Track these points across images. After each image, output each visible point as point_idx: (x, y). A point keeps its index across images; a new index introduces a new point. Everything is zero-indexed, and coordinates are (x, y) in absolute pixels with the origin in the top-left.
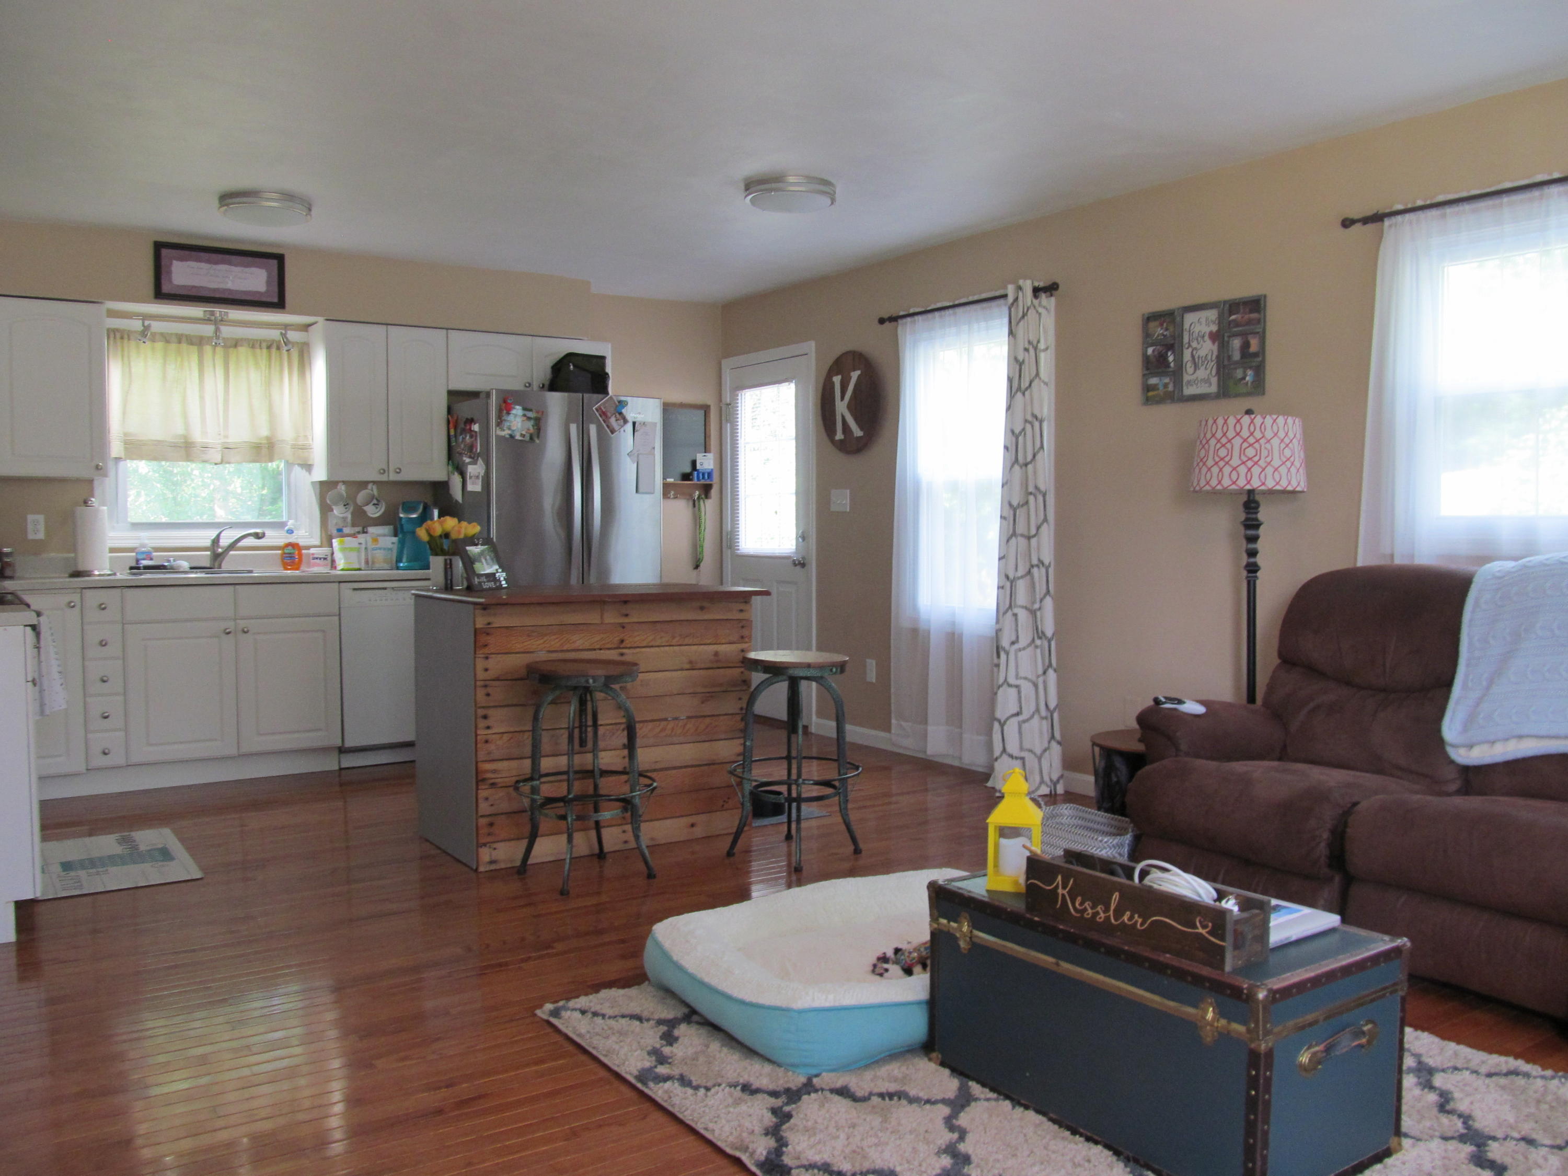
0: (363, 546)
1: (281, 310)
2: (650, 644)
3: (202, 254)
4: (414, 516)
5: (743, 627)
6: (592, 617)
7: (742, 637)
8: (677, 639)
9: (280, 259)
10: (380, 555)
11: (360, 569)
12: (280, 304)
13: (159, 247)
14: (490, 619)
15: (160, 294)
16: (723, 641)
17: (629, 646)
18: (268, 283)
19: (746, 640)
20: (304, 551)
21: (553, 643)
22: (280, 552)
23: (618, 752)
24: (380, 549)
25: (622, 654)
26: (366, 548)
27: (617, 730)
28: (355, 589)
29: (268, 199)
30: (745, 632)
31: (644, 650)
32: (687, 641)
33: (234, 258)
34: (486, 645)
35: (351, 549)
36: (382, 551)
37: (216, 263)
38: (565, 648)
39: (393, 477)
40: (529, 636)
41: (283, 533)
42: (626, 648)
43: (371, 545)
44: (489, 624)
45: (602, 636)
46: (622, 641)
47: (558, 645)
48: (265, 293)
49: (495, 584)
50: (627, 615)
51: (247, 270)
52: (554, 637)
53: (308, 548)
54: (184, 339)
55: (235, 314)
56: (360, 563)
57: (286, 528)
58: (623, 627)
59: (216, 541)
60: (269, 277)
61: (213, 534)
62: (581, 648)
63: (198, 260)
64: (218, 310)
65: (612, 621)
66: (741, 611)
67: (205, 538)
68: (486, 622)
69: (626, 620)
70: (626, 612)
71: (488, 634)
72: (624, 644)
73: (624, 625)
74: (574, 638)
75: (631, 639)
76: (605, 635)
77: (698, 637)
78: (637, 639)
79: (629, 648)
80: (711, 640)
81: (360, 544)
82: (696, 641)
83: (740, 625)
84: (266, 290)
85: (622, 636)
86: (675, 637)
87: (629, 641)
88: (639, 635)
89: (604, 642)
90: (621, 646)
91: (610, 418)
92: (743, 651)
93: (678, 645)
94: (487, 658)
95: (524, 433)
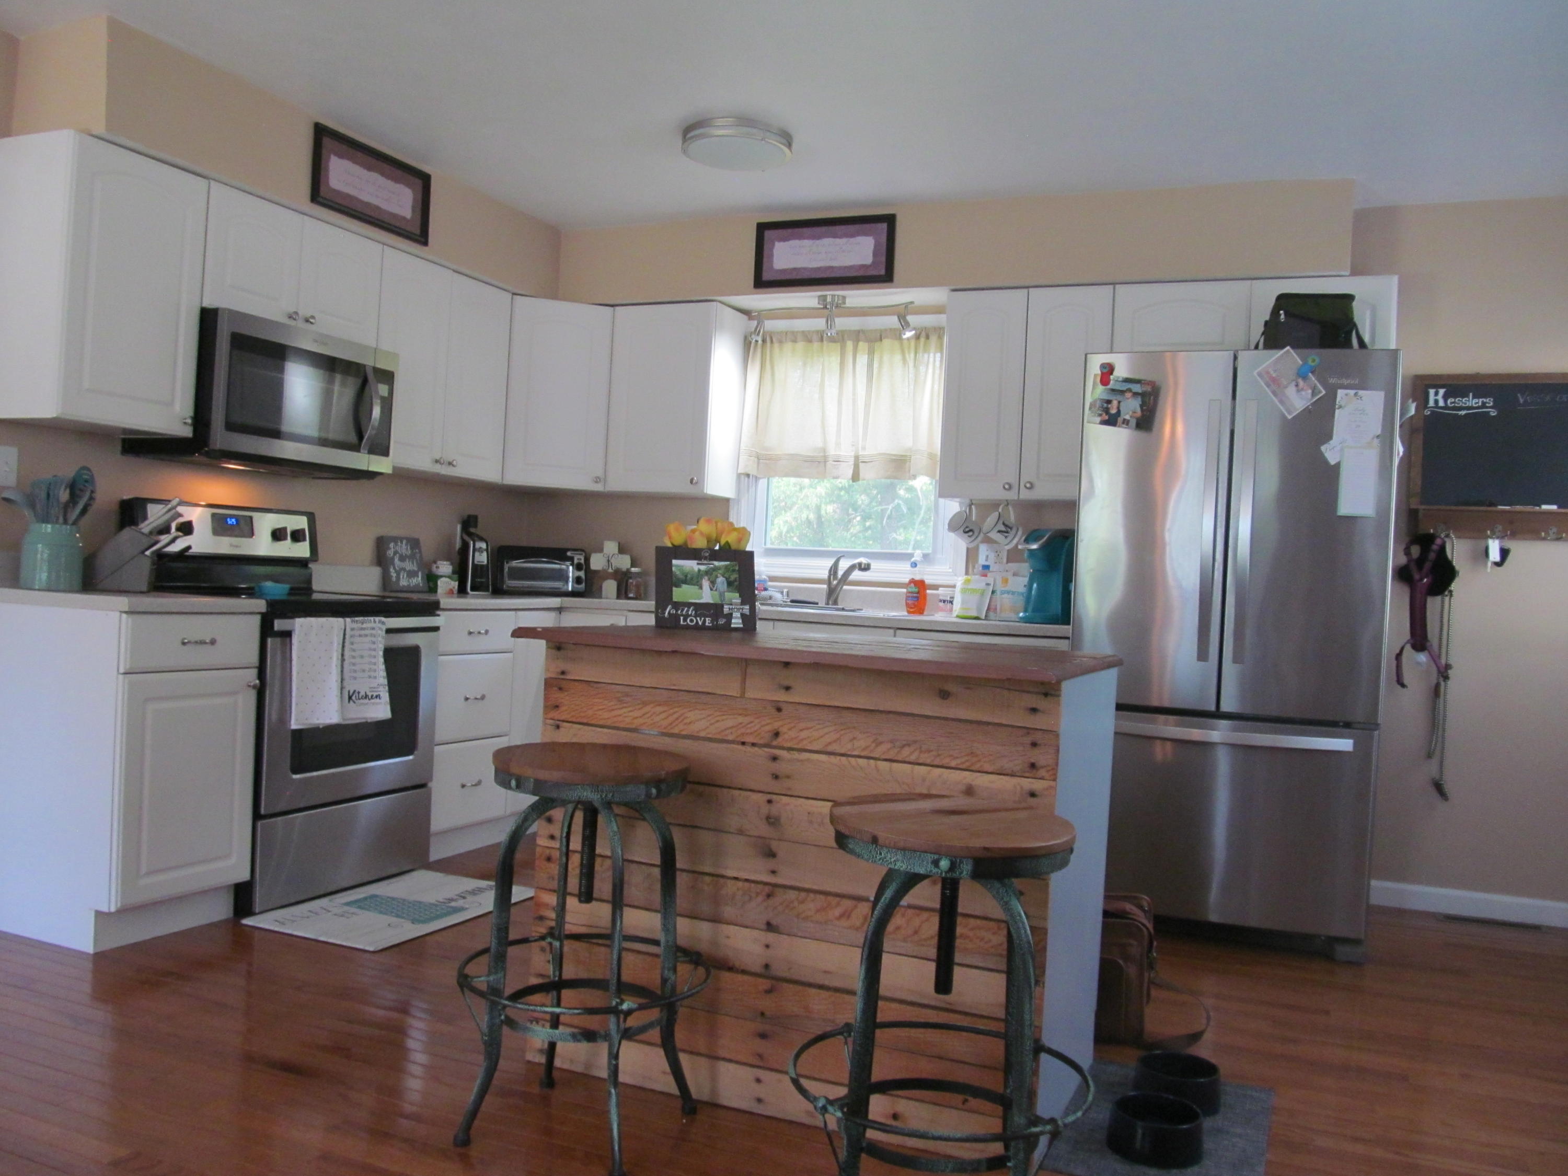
0: (991, 589)
1: (890, 285)
2: (830, 749)
4: (1035, 547)
5: (1034, 745)
6: (728, 684)
7: (1033, 766)
8: (884, 747)
9: (890, 220)
10: (1006, 602)
11: (977, 618)
12: (886, 277)
13: (762, 228)
14: (563, 666)
15: (761, 282)
16: (987, 767)
17: (788, 745)
18: (875, 254)
19: (1042, 772)
20: (928, 591)
21: (657, 719)
22: (904, 590)
23: (756, 933)
24: (1008, 592)
25: (775, 759)
26: (993, 592)
27: (758, 894)
29: (720, 127)
30: (1041, 757)
31: (816, 757)
32: (906, 752)
33: (838, 228)
34: (557, 707)
35: (973, 591)
36: (1010, 596)
37: (819, 237)
38: (676, 731)
39: (1025, 495)
40: (620, 701)
41: (906, 566)
42: (783, 748)
43: (999, 588)
44: (563, 673)
45: (740, 719)
46: (777, 734)
47: (665, 723)
48: (871, 265)
49: (715, 617)
50: (788, 688)
51: (852, 240)
52: (659, 709)
53: (936, 587)
55: (853, 296)
56: (979, 609)
57: (913, 560)
58: (779, 710)
59: (834, 570)
60: (876, 245)
61: (829, 563)
62: (702, 734)
63: (800, 237)
64: (830, 294)
65: (759, 695)
66: (1034, 710)
67: (820, 568)
68: (559, 670)
69: (782, 696)
70: (786, 683)
71: (560, 689)
72: (779, 741)
73: (781, 705)
74: (692, 715)
75: (792, 734)
76: (747, 719)
77: (929, 751)
78: (804, 734)
79: (790, 749)
80: (959, 761)
81: (988, 584)
82: (925, 758)
83: (1028, 740)
84: (873, 262)
85: (776, 725)
86: (881, 743)
87: (789, 736)
88: (808, 729)
89: (743, 730)
90: (774, 743)
91: (1286, 387)
92: (1033, 795)
93: (886, 760)
94: (558, 727)
95: (1127, 417)
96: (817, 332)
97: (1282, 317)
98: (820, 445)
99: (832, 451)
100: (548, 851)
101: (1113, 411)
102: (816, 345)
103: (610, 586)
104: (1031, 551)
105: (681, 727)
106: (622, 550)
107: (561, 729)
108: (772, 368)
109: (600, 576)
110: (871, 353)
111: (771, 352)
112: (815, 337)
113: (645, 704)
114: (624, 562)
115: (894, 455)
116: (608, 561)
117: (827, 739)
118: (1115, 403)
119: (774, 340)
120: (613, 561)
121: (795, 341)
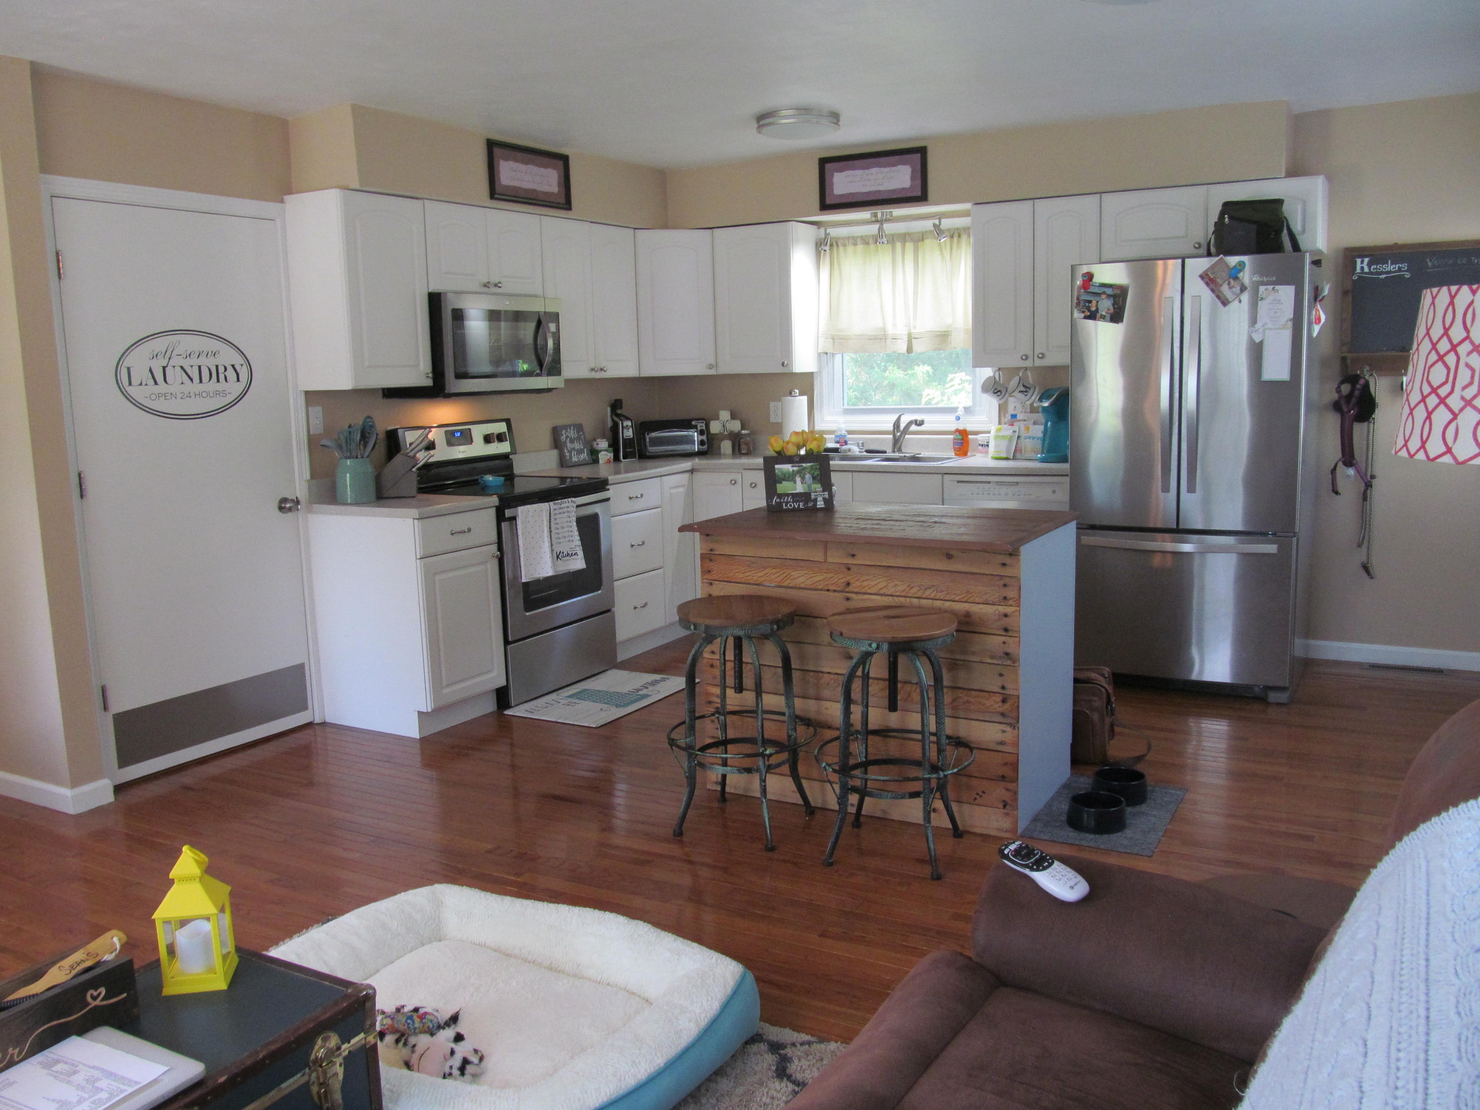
0: (1017, 434)
1: (924, 203)
2: (882, 592)
3: (856, 162)
4: (1046, 404)
5: (1005, 585)
6: (815, 554)
7: (1005, 598)
8: (913, 591)
9: (922, 151)
10: (1028, 445)
11: (1007, 459)
12: (922, 197)
13: (823, 162)
15: (825, 206)
16: (977, 600)
17: (856, 590)
18: (913, 178)
19: (1011, 602)
20: (970, 437)
21: (773, 577)
22: (952, 437)
24: (1030, 438)
25: (848, 599)
26: (1019, 437)
28: (958, 482)
29: (785, 117)
30: (1011, 593)
31: (873, 597)
32: (928, 593)
33: (883, 160)
34: (710, 571)
35: (1004, 437)
36: (1031, 440)
37: (868, 168)
38: (785, 584)
39: (1039, 363)
40: (749, 566)
41: (951, 417)
42: (853, 592)
43: (1023, 434)
44: (712, 550)
45: (825, 575)
46: (848, 584)
47: (778, 579)
48: (910, 188)
49: (806, 503)
50: (853, 556)
51: (894, 168)
52: (774, 571)
53: (975, 434)
54: (859, 241)
55: (898, 211)
56: (1008, 451)
57: (957, 414)
58: (849, 569)
59: (897, 424)
60: (913, 172)
61: (894, 418)
62: (802, 586)
63: (854, 168)
64: (880, 212)
65: (836, 560)
66: (1004, 565)
67: (886, 422)
68: (709, 549)
69: (850, 561)
70: (853, 553)
71: (711, 560)
72: (851, 588)
73: (850, 566)
74: (795, 574)
75: (858, 583)
76: (831, 575)
77: (942, 591)
78: (865, 584)
79: (857, 593)
80: (961, 597)
81: (1014, 432)
82: (939, 595)
83: (1002, 582)
84: (911, 185)
85: (848, 578)
86: (912, 587)
87: (855, 586)
88: (868, 580)
89: (826, 583)
90: (847, 590)
91: (1221, 285)
92: (1006, 615)
93: (916, 598)
94: (711, 584)
95: (1104, 313)
96: (873, 236)
97: (1227, 220)
98: (881, 325)
99: (890, 331)
100: (711, 662)
101: (1093, 309)
102: (872, 246)
103: (726, 446)
104: (1044, 408)
105: (789, 581)
106: (733, 416)
107: (714, 586)
108: (839, 265)
109: (719, 437)
110: (916, 250)
111: (838, 255)
112: (871, 241)
113: (765, 568)
114: (736, 426)
115: (939, 332)
116: (724, 426)
117: (880, 586)
118: (1094, 303)
119: (839, 244)
120: (727, 425)
121: (855, 244)
